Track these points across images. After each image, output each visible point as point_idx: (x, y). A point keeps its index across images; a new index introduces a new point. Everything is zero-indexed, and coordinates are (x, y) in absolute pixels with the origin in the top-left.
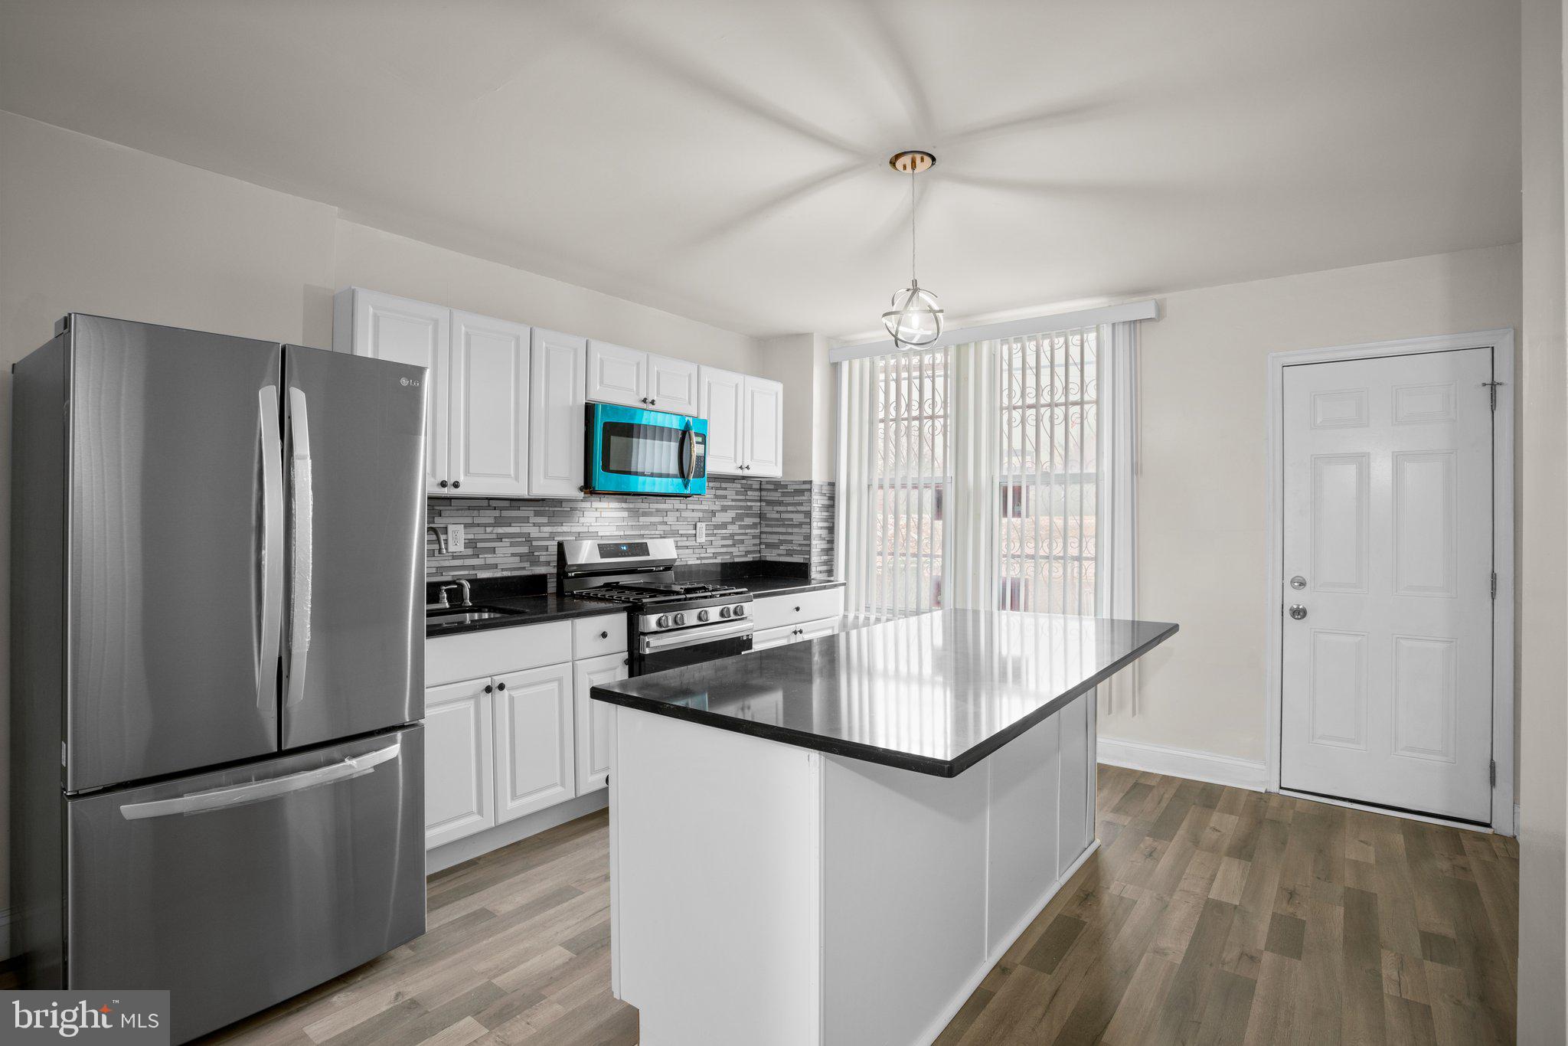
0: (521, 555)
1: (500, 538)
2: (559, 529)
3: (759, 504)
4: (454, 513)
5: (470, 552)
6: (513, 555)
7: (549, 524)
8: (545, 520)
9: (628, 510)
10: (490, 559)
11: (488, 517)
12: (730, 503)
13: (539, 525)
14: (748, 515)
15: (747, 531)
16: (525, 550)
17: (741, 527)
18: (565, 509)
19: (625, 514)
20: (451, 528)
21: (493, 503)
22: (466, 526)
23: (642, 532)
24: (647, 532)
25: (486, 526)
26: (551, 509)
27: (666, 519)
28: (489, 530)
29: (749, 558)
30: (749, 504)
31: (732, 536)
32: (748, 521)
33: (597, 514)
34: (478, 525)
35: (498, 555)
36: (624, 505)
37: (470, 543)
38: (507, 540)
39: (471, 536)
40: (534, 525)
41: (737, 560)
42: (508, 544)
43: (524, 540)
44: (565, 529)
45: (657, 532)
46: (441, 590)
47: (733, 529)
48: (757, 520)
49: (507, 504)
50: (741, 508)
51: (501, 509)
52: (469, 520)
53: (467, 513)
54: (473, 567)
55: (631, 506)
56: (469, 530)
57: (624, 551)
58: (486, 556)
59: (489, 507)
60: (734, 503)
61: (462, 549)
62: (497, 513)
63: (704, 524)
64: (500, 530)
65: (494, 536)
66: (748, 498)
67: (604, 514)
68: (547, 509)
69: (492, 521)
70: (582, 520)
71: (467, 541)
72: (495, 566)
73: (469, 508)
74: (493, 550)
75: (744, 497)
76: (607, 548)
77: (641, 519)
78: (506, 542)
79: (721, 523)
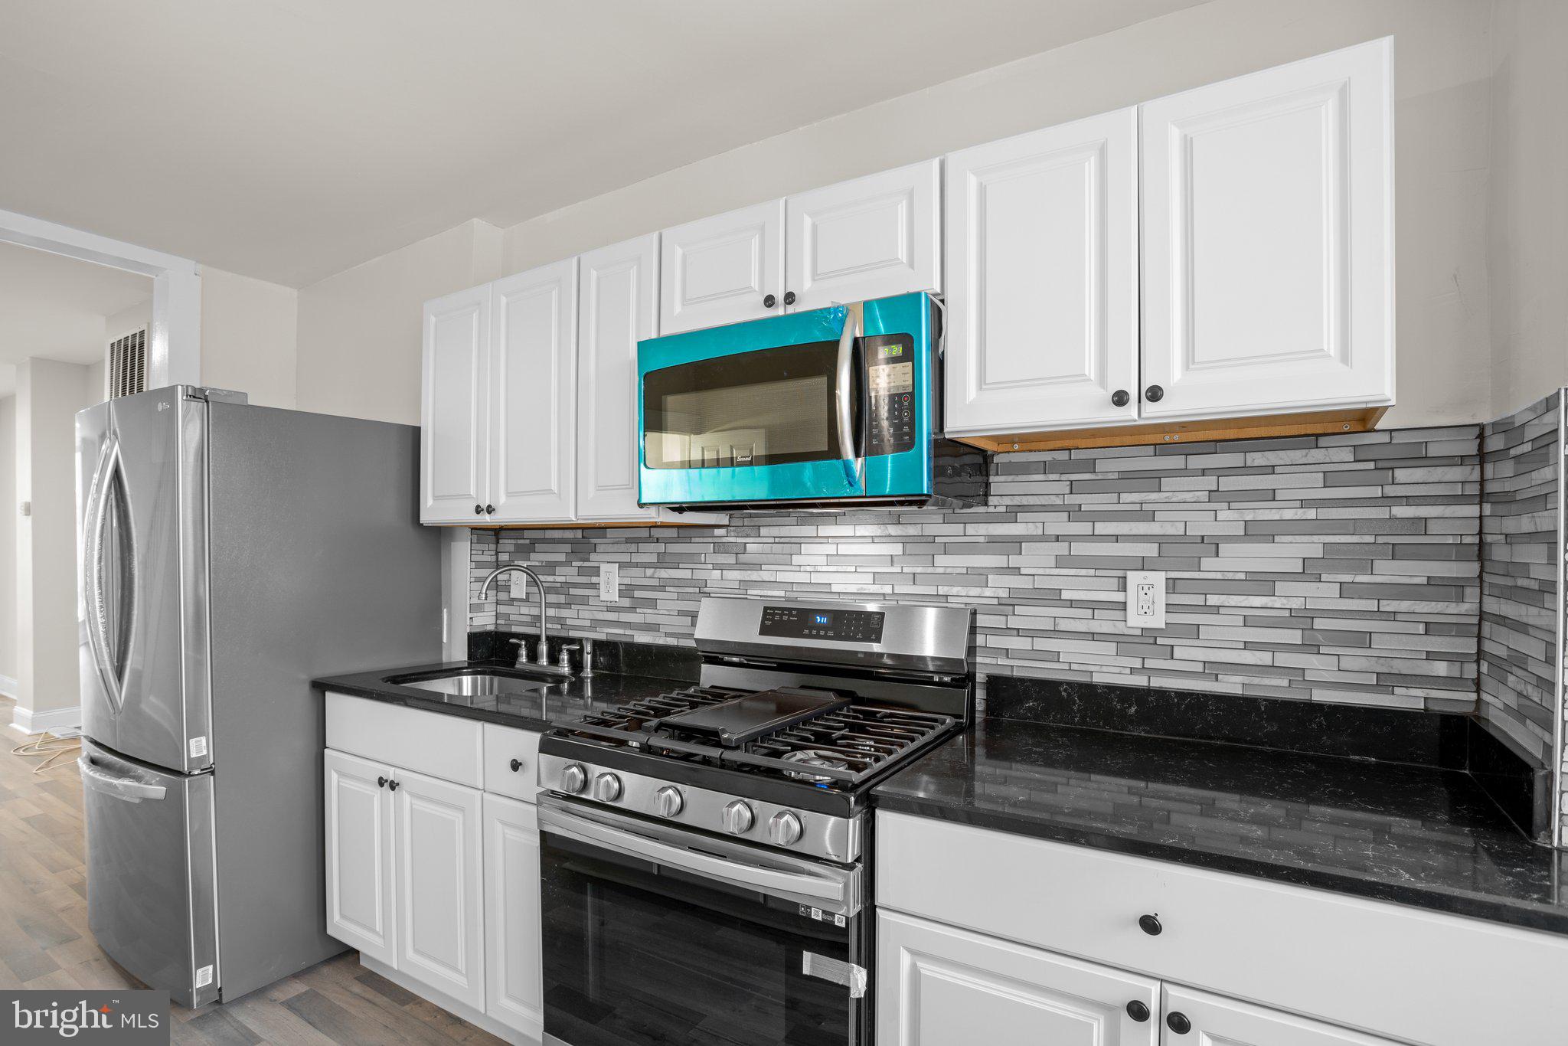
1: (662, 587)
2: (754, 576)
3: (1473, 510)
4: (609, 548)
5: (625, 602)
7: (736, 566)
8: (731, 559)
9: (905, 540)
10: (651, 617)
11: (648, 553)
12: (1288, 514)
14: (1395, 553)
15: (1389, 606)
17: (1344, 591)
18: (765, 540)
19: (897, 549)
20: (604, 567)
21: (656, 532)
22: (622, 566)
23: (942, 590)
24: (955, 590)
25: (645, 566)
27: (1015, 561)
28: (649, 572)
29: (1408, 699)
30: (1401, 511)
31: (1302, 618)
32: (1388, 571)
33: (830, 549)
34: (637, 565)
35: (661, 612)
36: (893, 530)
37: (626, 591)
38: (672, 589)
39: (627, 581)
40: (715, 567)
41: (1320, 696)
42: (673, 596)
43: (697, 590)
44: (765, 576)
45: (988, 592)
46: (560, 650)
47: (1291, 597)
48: (1471, 569)
49: (673, 533)
50: (1354, 526)
51: (667, 541)
52: (626, 558)
53: (623, 547)
54: (628, 625)
55: (912, 530)
56: (624, 572)
57: (820, 627)
58: (645, 611)
59: (650, 539)
60: (1300, 514)
61: (617, 599)
62: (661, 547)
63: (1159, 578)
64: (664, 574)
65: (655, 582)
66: (1390, 491)
67: (843, 549)
69: (653, 559)
70: (796, 559)
71: (623, 587)
72: (657, 627)
73: (629, 541)
74: (652, 603)
75: (1377, 492)
76: (781, 615)
77: (940, 560)
78: (671, 592)
79: (1242, 576)
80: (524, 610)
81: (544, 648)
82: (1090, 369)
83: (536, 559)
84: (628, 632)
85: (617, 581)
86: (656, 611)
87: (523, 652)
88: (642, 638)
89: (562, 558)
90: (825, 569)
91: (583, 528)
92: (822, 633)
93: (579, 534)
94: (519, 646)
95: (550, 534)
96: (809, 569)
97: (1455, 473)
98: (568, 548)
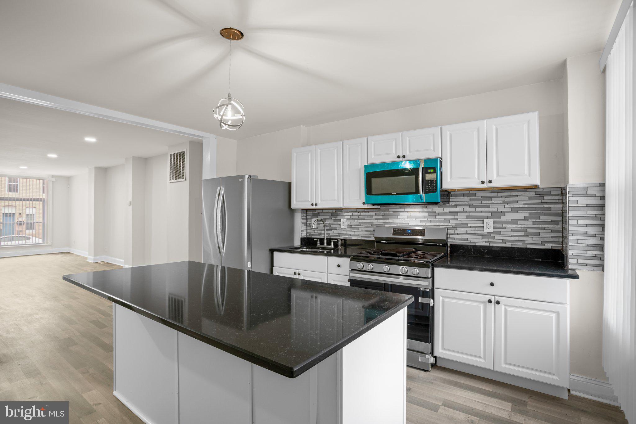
0: (369, 232)
1: (360, 224)
2: (387, 221)
3: (560, 206)
4: (344, 214)
5: (349, 229)
6: (367, 231)
7: (382, 219)
8: (380, 217)
9: (428, 212)
10: (357, 232)
12: (521, 206)
13: (378, 219)
14: (544, 215)
15: (543, 226)
16: (371, 229)
17: (534, 223)
18: (390, 212)
19: (426, 214)
20: (342, 220)
21: (358, 210)
22: (348, 219)
25: (355, 219)
26: (383, 212)
27: (456, 217)
28: (356, 221)
29: (548, 246)
30: (545, 206)
31: (524, 229)
32: (543, 219)
33: (409, 214)
34: (352, 219)
35: (360, 231)
36: (425, 210)
37: (349, 226)
38: (363, 225)
39: (349, 223)
40: (376, 219)
41: (529, 246)
42: (364, 227)
44: (390, 221)
46: (331, 242)
47: (522, 225)
49: (363, 210)
50: (536, 209)
51: (361, 213)
52: (349, 217)
53: (348, 214)
54: (350, 235)
55: (430, 210)
56: (348, 221)
58: (355, 231)
59: (357, 212)
61: (346, 228)
62: (359, 214)
63: (491, 221)
64: (360, 221)
65: (358, 223)
66: (543, 201)
67: (412, 214)
68: (381, 212)
69: (357, 217)
70: (399, 217)
72: (359, 235)
73: (350, 212)
74: (358, 229)
75: (540, 201)
76: (398, 231)
77: (437, 217)
78: (363, 226)
79: (511, 220)
80: (316, 231)
81: (325, 241)
82: (476, 176)
83: (320, 217)
84: (350, 237)
85: (346, 223)
86: (358, 231)
87: (319, 242)
88: (353, 238)
89: (328, 217)
90: (407, 219)
91: (335, 209)
92: (409, 234)
93: (334, 211)
94: (318, 241)
95: (324, 211)
96: (402, 219)
97: (557, 198)
98: (330, 214)
